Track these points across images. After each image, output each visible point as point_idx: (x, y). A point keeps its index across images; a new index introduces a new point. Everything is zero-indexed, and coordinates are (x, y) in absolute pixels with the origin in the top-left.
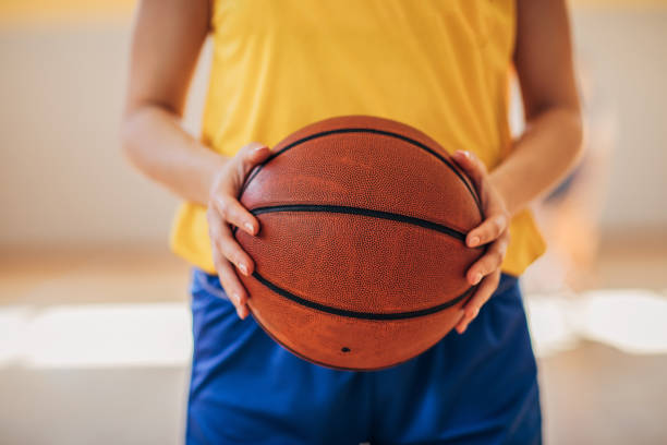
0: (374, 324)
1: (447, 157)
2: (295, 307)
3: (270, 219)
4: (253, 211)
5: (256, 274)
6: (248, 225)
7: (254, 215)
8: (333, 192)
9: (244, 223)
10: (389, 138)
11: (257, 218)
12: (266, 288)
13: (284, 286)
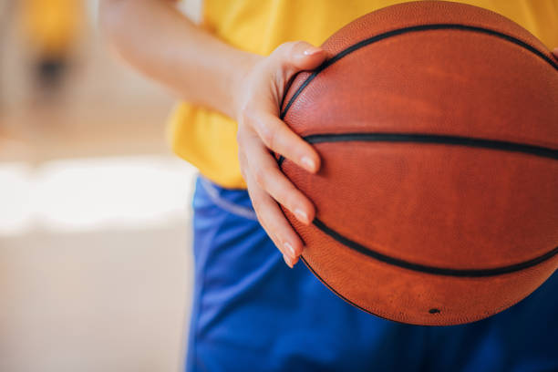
0: (476, 282)
1: (547, 53)
2: (372, 265)
3: (336, 150)
4: (309, 139)
5: (317, 222)
6: (306, 159)
7: (311, 144)
8: (420, 115)
9: (300, 157)
10: (483, 36)
11: (315, 148)
12: (331, 239)
13: (357, 238)
